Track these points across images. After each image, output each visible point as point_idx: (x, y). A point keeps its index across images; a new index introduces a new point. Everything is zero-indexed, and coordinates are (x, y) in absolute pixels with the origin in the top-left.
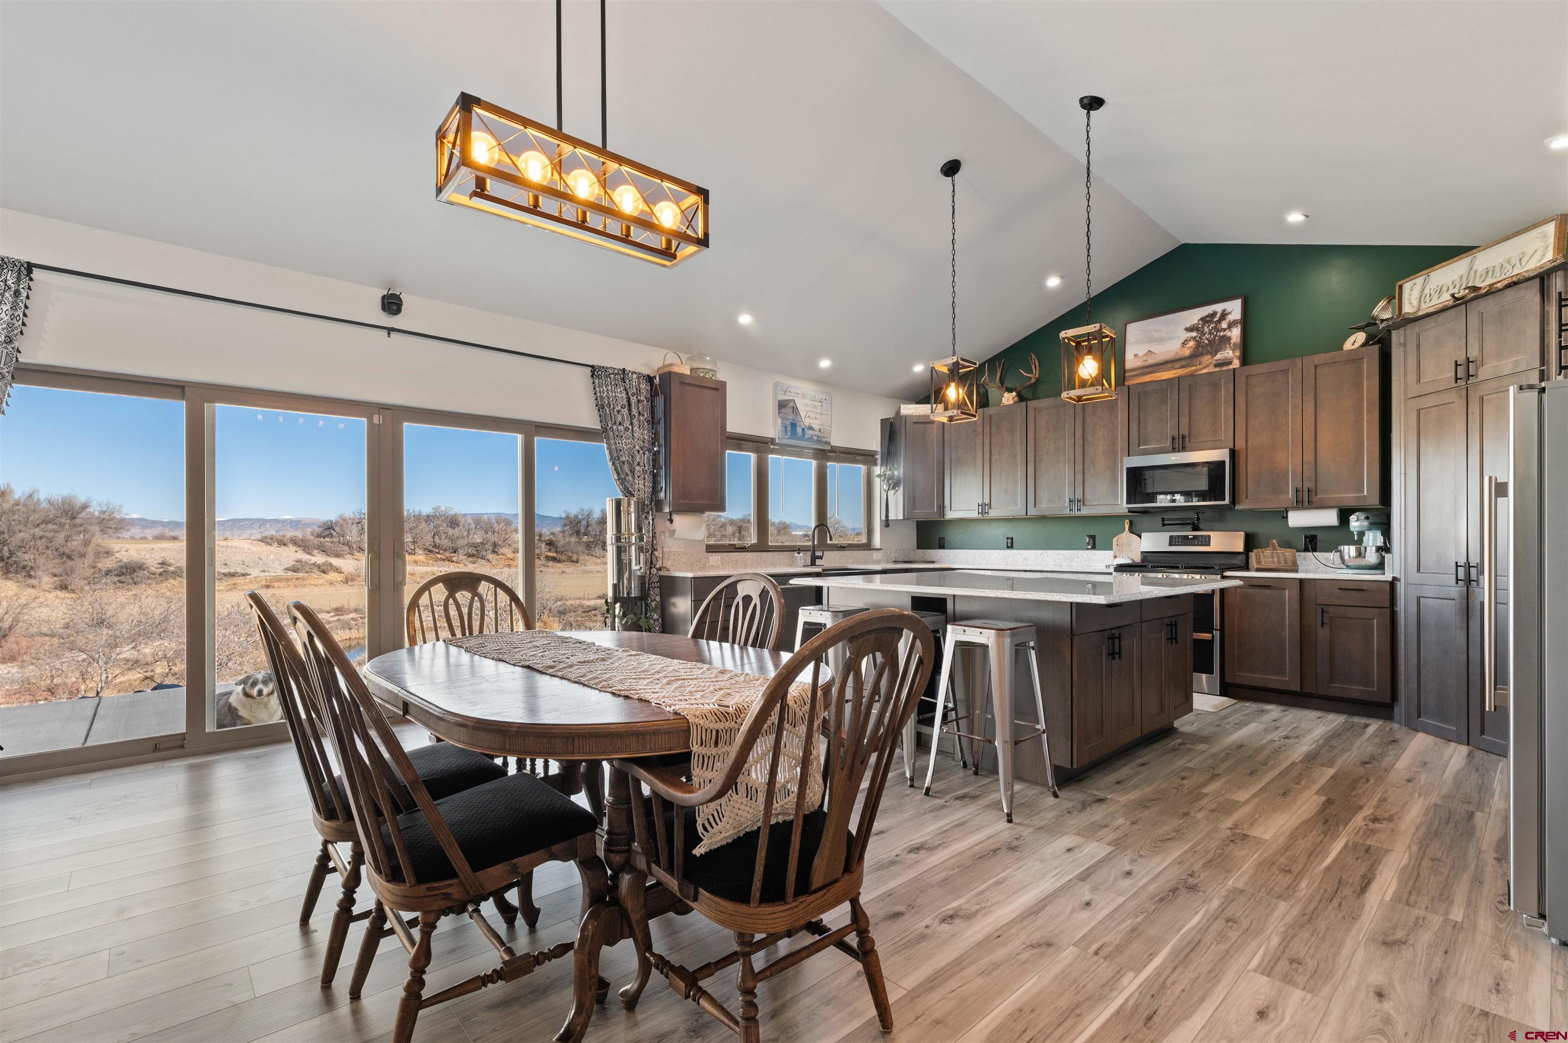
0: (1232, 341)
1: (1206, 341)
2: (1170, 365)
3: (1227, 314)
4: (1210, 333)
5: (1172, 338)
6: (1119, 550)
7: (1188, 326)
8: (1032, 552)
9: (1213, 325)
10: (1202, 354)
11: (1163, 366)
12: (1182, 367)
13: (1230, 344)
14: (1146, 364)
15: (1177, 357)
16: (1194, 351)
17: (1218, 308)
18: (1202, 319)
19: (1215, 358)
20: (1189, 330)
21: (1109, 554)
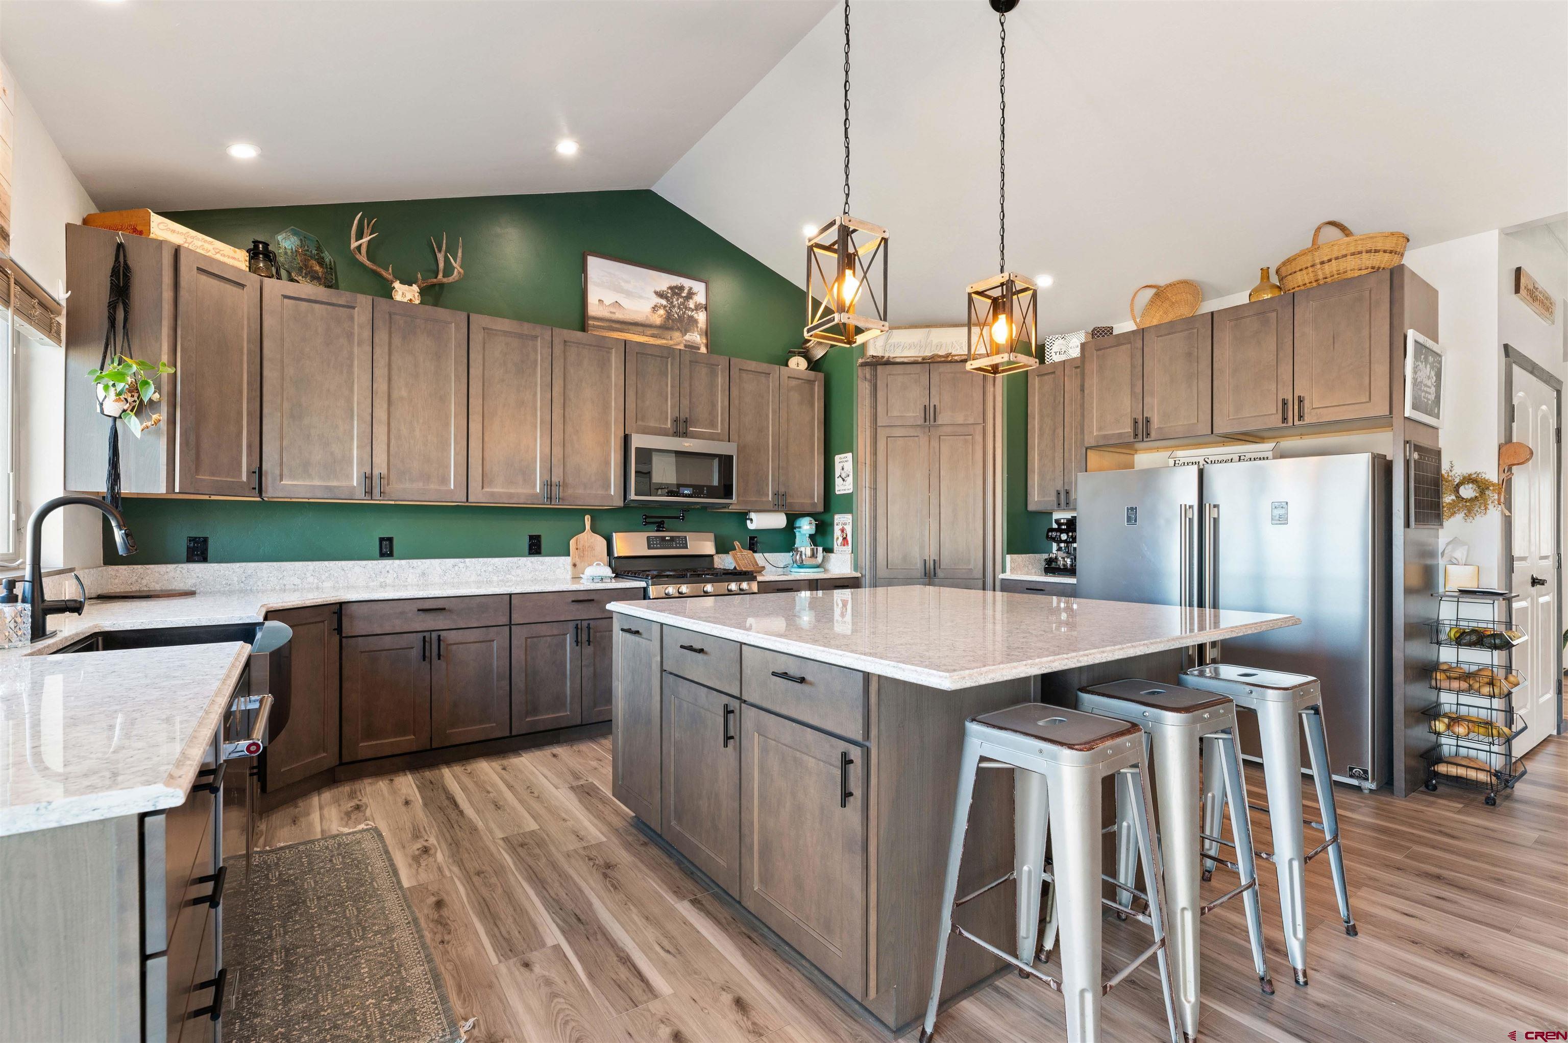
0: (700, 325)
1: (676, 316)
2: (640, 329)
3: (694, 294)
4: (679, 308)
5: (641, 297)
6: (580, 557)
7: (658, 290)
8: (436, 562)
9: (681, 300)
10: (671, 329)
11: (634, 328)
12: (653, 336)
13: (697, 327)
14: (615, 317)
15: (648, 322)
16: (665, 322)
17: (687, 283)
18: (671, 288)
19: (685, 338)
20: (660, 295)
21: (564, 562)
